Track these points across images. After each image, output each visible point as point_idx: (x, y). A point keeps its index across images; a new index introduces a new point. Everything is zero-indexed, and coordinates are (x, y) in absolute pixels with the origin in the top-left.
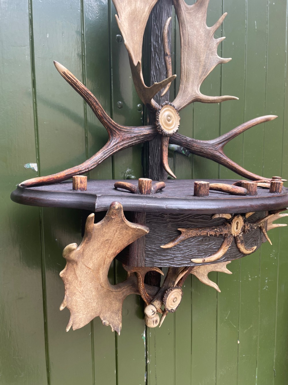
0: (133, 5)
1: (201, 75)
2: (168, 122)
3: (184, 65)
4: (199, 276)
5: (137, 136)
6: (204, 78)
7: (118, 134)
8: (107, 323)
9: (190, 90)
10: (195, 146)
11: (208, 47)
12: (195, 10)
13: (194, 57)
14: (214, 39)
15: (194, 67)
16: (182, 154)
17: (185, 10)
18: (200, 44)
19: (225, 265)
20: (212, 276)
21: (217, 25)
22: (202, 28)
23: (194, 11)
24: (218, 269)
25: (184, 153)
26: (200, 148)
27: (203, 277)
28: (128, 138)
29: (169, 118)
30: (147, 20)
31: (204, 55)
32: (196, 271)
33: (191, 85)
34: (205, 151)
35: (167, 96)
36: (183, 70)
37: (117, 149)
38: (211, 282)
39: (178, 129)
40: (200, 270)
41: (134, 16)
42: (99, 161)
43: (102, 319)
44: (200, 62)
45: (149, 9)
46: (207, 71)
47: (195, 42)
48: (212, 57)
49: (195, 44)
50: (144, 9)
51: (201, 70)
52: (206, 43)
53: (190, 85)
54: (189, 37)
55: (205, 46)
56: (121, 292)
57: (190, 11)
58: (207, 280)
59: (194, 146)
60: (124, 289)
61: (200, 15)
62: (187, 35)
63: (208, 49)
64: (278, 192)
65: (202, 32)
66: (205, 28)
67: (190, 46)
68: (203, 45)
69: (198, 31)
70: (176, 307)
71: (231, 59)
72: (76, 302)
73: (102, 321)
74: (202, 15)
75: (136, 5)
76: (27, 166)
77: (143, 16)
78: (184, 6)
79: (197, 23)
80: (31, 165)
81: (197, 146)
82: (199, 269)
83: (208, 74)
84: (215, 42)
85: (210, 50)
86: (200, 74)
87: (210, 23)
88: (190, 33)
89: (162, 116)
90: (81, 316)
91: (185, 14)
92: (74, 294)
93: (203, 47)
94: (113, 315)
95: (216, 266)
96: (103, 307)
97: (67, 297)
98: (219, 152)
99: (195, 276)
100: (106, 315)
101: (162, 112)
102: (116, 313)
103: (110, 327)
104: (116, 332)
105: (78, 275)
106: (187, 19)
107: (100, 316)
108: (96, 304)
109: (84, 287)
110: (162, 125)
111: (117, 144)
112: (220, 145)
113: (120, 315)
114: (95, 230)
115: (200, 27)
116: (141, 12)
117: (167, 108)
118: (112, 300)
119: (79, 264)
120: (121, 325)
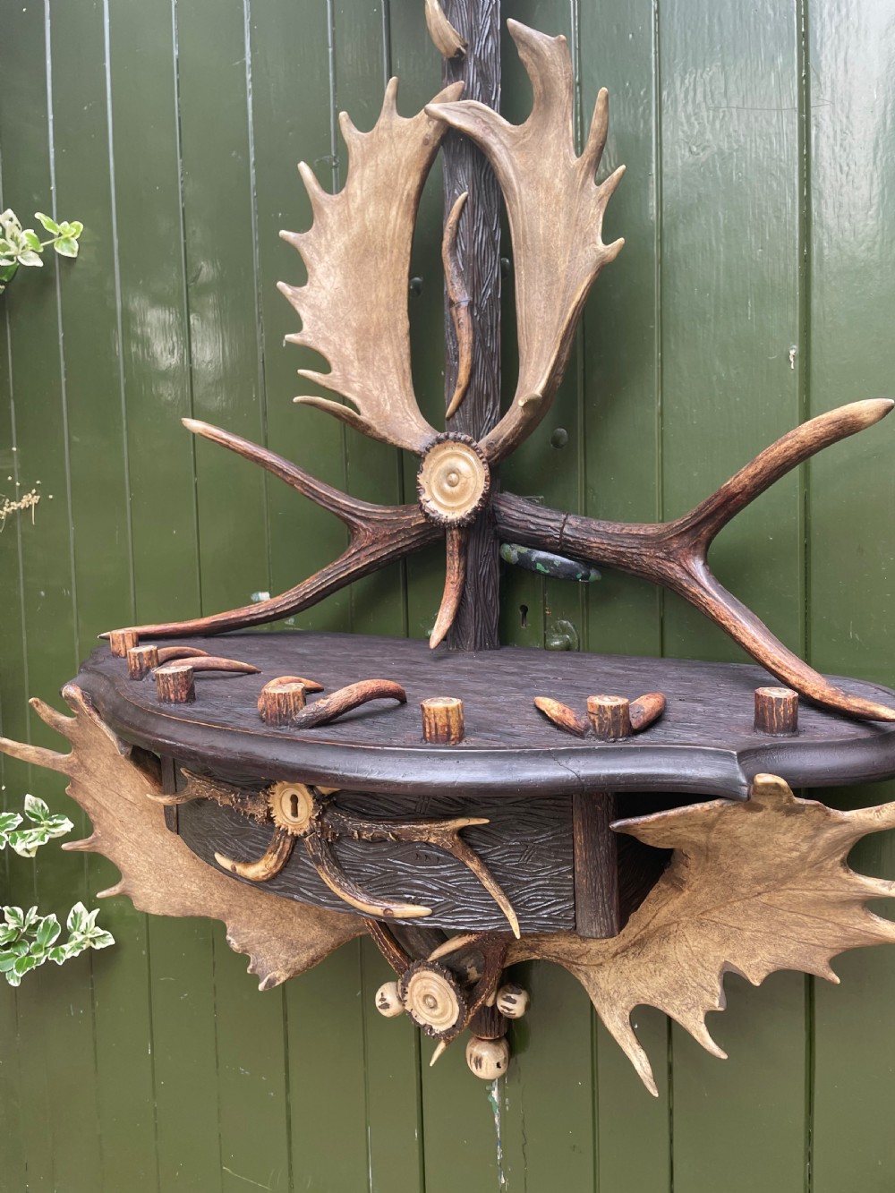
0: (354, 224)
1: (558, 324)
3: (521, 307)
4: (595, 996)
5: (404, 529)
7: (362, 527)
8: (235, 945)
10: (594, 545)
11: (575, 224)
12: (537, 130)
13: (544, 273)
14: (593, 188)
15: (543, 305)
17: (509, 146)
18: (554, 225)
19: (700, 1008)
21: (592, 142)
22: (562, 171)
23: (534, 135)
24: (673, 1008)
25: (547, 572)
26: (613, 552)
27: (606, 1006)
28: (385, 536)
29: (453, 476)
30: (408, 235)
31: (565, 256)
32: (586, 974)
33: (535, 362)
34: (633, 564)
37: (358, 564)
38: (630, 1038)
40: (600, 975)
41: (363, 248)
42: (306, 593)
43: (229, 931)
44: (557, 280)
45: (402, 206)
47: (541, 226)
48: (583, 253)
49: (541, 232)
51: (558, 306)
52: (570, 214)
53: (533, 363)
54: (526, 217)
55: (567, 226)
57: (525, 140)
58: (620, 1025)
59: (589, 547)
61: (551, 136)
63: (576, 231)
67: (529, 243)
68: (561, 223)
70: (442, 1028)
71: (622, 241)
72: (127, 856)
73: (226, 934)
74: (556, 132)
75: (363, 220)
76: (255, 597)
77: (389, 233)
79: (545, 164)
80: (260, 594)
81: (602, 547)
82: (596, 968)
84: (595, 202)
85: (581, 230)
86: (555, 321)
87: (579, 142)
88: (526, 206)
89: (434, 476)
90: (149, 891)
91: (511, 158)
92: (117, 839)
93: (562, 232)
94: (276, 945)
95: (666, 995)
96: (238, 909)
97: (97, 838)
98: (681, 565)
99: (583, 987)
100: (246, 931)
101: (432, 465)
102: (292, 946)
103: (243, 958)
104: (256, 979)
105: (103, 803)
106: (520, 167)
107: (226, 923)
108: (200, 888)
109: (140, 835)
110: (434, 498)
111: (359, 551)
112: (686, 539)
113: (304, 957)
114: (72, 728)
115: (555, 174)
116: (380, 227)
117: (449, 451)
118: (294, 913)
119: (87, 784)
120: (281, 976)
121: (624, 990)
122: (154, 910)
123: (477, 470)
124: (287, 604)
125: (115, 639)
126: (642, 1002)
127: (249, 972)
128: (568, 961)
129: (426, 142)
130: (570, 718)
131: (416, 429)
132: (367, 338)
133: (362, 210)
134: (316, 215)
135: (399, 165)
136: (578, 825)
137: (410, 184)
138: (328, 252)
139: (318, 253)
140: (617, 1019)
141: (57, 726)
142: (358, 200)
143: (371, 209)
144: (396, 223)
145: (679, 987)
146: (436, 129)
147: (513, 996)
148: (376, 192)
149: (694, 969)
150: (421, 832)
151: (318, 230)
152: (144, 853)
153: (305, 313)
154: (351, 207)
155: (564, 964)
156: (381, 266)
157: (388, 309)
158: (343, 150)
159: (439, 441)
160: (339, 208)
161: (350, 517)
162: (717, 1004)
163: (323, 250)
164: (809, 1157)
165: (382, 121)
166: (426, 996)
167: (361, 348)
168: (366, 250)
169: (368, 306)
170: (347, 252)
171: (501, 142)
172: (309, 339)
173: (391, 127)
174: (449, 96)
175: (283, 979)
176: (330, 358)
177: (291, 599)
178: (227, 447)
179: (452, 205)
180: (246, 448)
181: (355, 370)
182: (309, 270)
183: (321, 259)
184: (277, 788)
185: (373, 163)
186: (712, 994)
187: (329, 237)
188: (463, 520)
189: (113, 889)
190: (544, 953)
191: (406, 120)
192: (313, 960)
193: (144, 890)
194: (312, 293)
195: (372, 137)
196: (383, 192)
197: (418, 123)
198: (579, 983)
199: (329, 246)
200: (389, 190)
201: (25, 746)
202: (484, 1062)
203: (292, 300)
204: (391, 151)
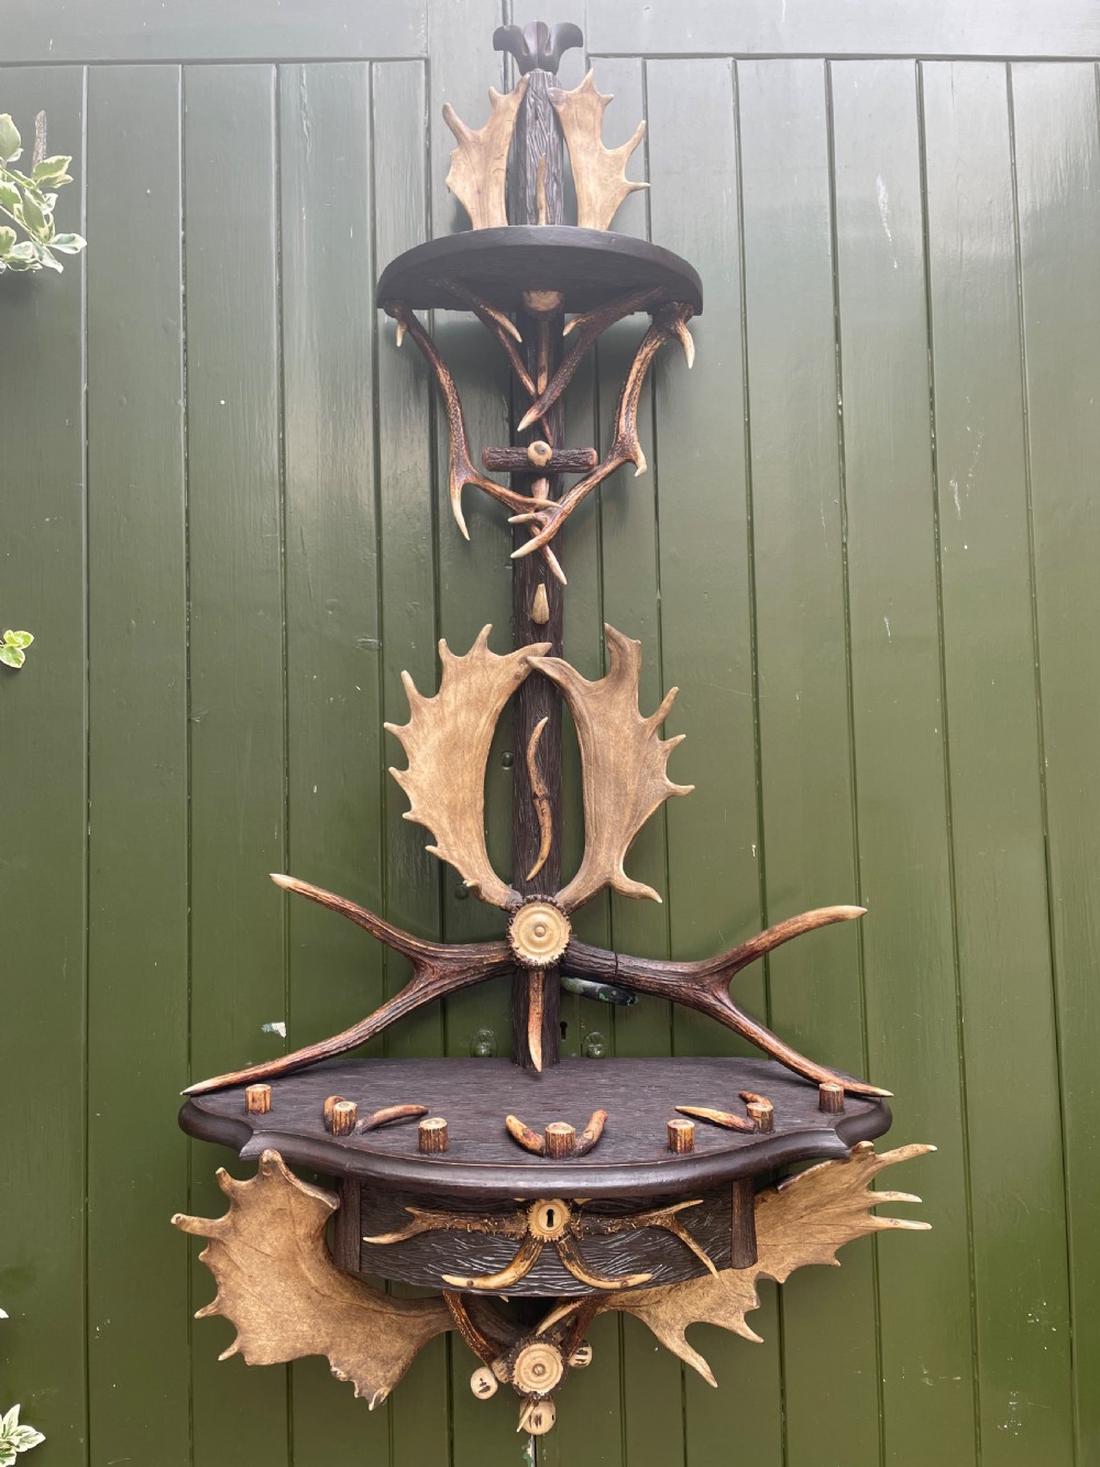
0: (447, 724)
1: (629, 826)
2: (537, 939)
3: (590, 805)
4: (657, 1327)
5: (476, 966)
6: (634, 832)
7: (429, 964)
8: (342, 1375)
9: (602, 859)
11: (642, 760)
12: (609, 688)
13: (613, 786)
14: (658, 741)
15: (612, 808)
16: (600, 1000)
17: (584, 694)
18: (624, 757)
19: (741, 1311)
20: (700, 1334)
21: (661, 715)
22: (628, 723)
23: (606, 692)
24: (718, 1317)
25: (608, 1000)
26: (658, 984)
27: (666, 1332)
28: (454, 972)
29: (541, 929)
30: (490, 737)
31: (634, 780)
32: (647, 1312)
35: (543, 878)
36: (588, 817)
37: (426, 997)
38: (690, 1350)
39: (563, 951)
40: (659, 1310)
41: (453, 742)
43: (332, 1363)
44: (626, 795)
46: (640, 817)
47: (612, 754)
48: (651, 783)
49: (611, 758)
50: (477, 722)
51: (628, 812)
52: (639, 753)
54: (597, 745)
55: (636, 760)
56: (419, 1320)
57: (598, 693)
58: (681, 1343)
59: (638, 981)
60: (430, 1313)
61: (621, 697)
62: (592, 743)
63: (643, 766)
64: (676, 1151)
65: (627, 730)
66: (635, 721)
67: (600, 764)
68: (630, 757)
69: (618, 731)
70: (547, 1390)
71: (692, 787)
72: (247, 1311)
73: (330, 1367)
74: (627, 695)
75: (456, 722)
76: (266, 1028)
78: (579, 686)
79: (616, 715)
80: (273, 1025)
81: (649, 980)
82: (655, 1305)
83: (642, 823)
84: (660, 751)
85: (648, 766)
86: (625, 823)
87: (646, 711)
88: (597, 739)
89: (523, 927)
90: (264, 1342)
91: (585, 703)
92: (241, 1296)
93: (631, 763)
94: (372, 1364)
95: (713, 1309)
96: (338, 1339)
97: (222, 1299)
98: (713, 995)
99: (645, 1324)
100: (347, 1358)
101: (520, 919)
102: (384, 1362)
103: (349, 1385)
104: (364, 1401)
105: (238, 1263)
106: (591, 710)
107: (329, 1356)
108: (310, 1327)
109: (264, 1287)
110: (522, 945)
111: (426, 986)
112: (716, 977)
113: (396, 1370)
114: (245, 1191)
115: (624, 722)
116: (470, 729)
117: (536, 909)
118: (381, 1331)
119: (232, 1245)
120: (384, 1391)
121: (679, 1315)
122: (267, 1361)
123: (561, 924)
124: (359, 1038)
125: (257, 1096)
126: (693, 1320)
127: (356, 1396)
128: (630, 1306)
129: (517, 677)
130: (738, 1121)
131: (498, 888)
132: (455, 812)
133: (455, 714)
134: (413, 712)
135: (491, 688)
136: (736, 1192)
137: (498, 702)
138: (424, 743)
139: (417, 743)
140: (676, 1339)
141: (233, 1192)
142: (452, 707)
143: (463, 714)
144: (484, 727)
145: (723, 1301)
146: (526, 670)
147: (584, 1349)
148: (468, 703)
149: (734, 1284)
150: (652, 1219)
151: (415, 724)
152: (265, 1304)
153: (412, 795)
154: (446, 709)
155: (628, 1310)
156: (467, 758)
157: (471, 790)
158: (439, 666)
159: (529, 901)
160: (435, 710)
161: (419, 957)
162: (755, 1305)
163: (420, 741)
164: (783, 1409)
165: (476, 651)
166: (536, 1366)
167: (452, 822)
168: (455, 744)
169: (456, 788)
170: (440, 745)
171: (577, 689)
172: (419, 817)
173: (484, 659)
174: (540, 651)
175: (386, 1394)
176: (435, 831)
177: (362, 1034)
178: (315, 899)
179: (535, 725)
180: (333, 901)
181: (451, 839)
182: (409, 756)
183: (419, 749)
184: (535, 1208)
185: (466, 681)
186: (751, 1298)
187: (426, 731)
188: (550, 963)
189: (231, 1348)
190: (612, 1305)
191: (497, 656)
192: (403, 1370)
193: (260, 1343)
194: (414, 776)
195: (466, 661)
196: (476, 704)
197: (509, 662)
198: (641, 1321)
199: (426, 738)
200: (480, 704)
201: (192, 1218)
202: (543, 1419)
203: (401, 783)
204: (483, 676)
